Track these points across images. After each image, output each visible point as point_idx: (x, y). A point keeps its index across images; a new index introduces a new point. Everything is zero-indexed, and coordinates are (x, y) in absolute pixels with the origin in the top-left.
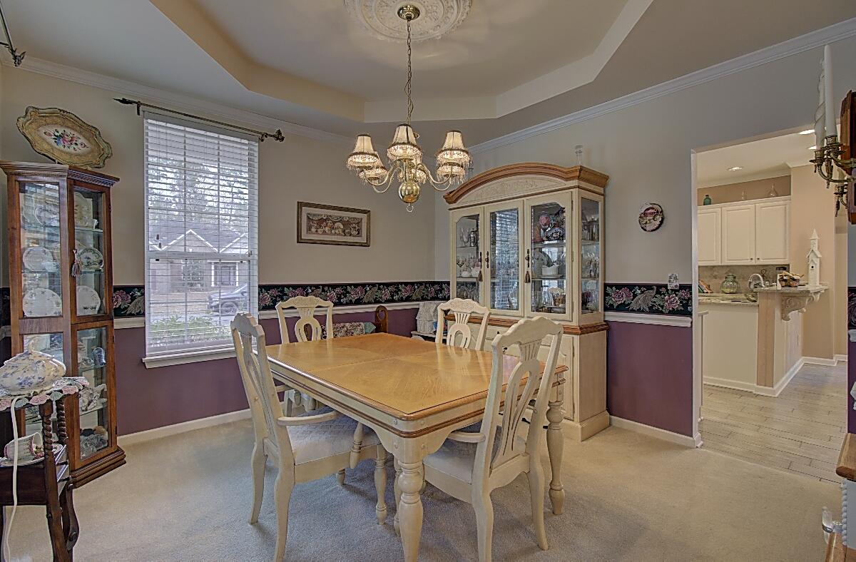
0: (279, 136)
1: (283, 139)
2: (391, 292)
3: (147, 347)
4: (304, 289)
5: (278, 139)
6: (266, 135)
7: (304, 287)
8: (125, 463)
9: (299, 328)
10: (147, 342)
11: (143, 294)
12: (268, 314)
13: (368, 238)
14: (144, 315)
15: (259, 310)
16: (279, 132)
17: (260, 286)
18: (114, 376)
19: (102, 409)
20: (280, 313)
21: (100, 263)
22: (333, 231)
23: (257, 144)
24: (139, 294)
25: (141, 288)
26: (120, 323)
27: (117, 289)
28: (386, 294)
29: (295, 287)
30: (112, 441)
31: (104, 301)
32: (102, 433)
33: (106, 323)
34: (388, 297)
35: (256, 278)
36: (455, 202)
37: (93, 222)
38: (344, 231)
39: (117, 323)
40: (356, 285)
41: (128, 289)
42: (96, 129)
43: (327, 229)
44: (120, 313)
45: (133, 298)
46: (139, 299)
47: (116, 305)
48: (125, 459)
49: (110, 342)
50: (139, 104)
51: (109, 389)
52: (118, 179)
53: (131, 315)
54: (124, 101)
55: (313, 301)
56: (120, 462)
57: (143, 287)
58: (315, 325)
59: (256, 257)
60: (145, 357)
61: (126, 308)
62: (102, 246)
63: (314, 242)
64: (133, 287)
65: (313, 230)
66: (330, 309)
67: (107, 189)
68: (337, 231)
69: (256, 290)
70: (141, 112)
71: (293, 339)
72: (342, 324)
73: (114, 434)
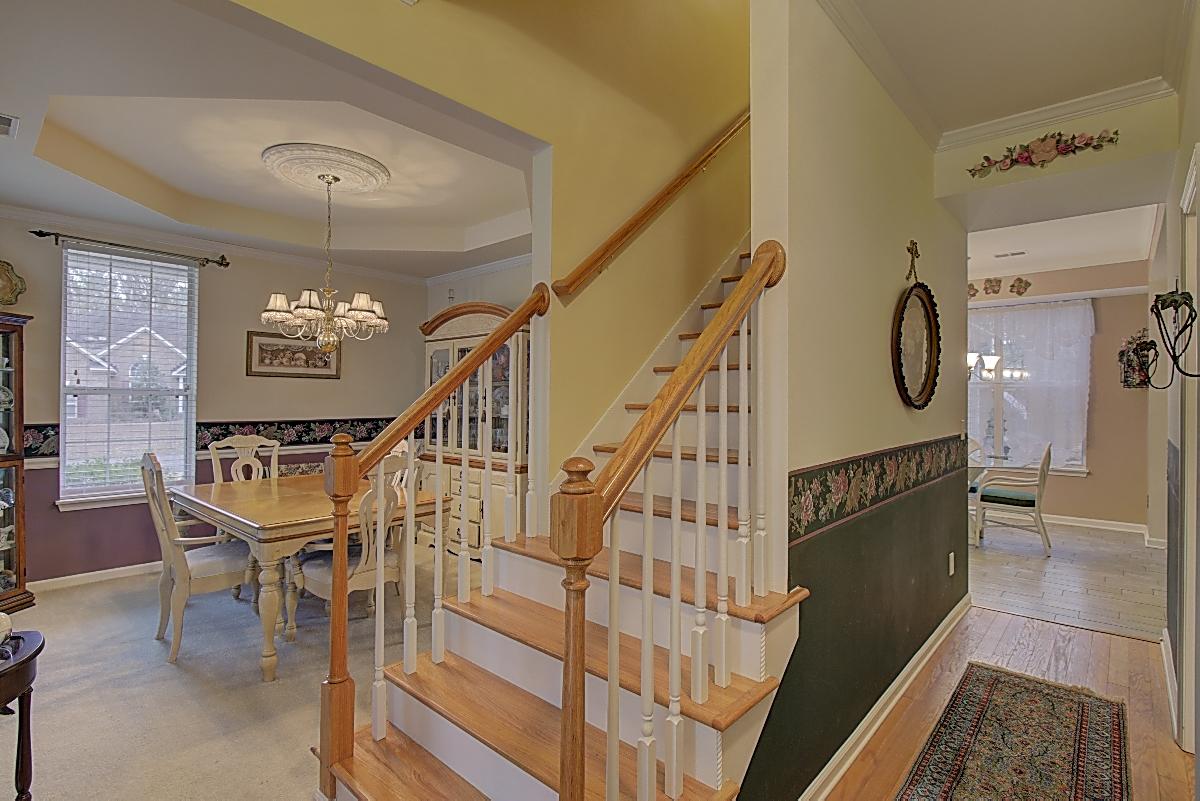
0: (223, 262)
1: (228, 264)
2: (368, 429)
3: (61, 489)
4: (254, 427)
5: (221, 264)
6: (208, 261)
7: (255, 424)
8: (34, 604)
9: (236, 469)
10: (61, 484)
11: (58, 433)
12: (203, 455)
13: (338, 369)
14: (58, 455)
15: (197, 450)
16: (223, 257)
17: (198, 424)
18: (23, 517)
19: (9, 550)
20: (214, 453)
21: (11, 402)
22: (293, 363)
23: (197, 270)
24: (53, 433)
25: (56, 427)
26: (30, 463)
27: (28, 427)
28: (362, 430)
29: (242, 424)
30: (20, 584)
31: (13, 441)
32: (9, 576)
33: (17, 463)
34: (364, 435)
35: (194, 416)
36: (430, 333)
37: (3, 361)
38: (307, 362)
39: (28, 463)
40: (322, 422)
41: (40, 428)
42: (8, 264)
43: (284, 360)
44: (31, 452)
45: (46, 437)
46: (52, 438)
47: (27, 445)
48: (34, 601)
49: (20, 482)
50: (57, 236)
51: (18, 530)
52: (32, 318)
53: (43, 455)
54: (41, 234)
55: (256, 441)
56: (30, 603)
57: (58, 426)
58: (257, 465)
59: (195, 392)
60: (59, 499)
61: (37, 448)
62: (13, 385)
63: (269, 375)
64: (46, 426)
65: (267, 361)
66: (276, 449)
67: (19, 329)
68: (298, 363)
69: (194, 427)
70: (60, 242)
71: (228, 478)
72: (296, 466)
73: (23, 576)
